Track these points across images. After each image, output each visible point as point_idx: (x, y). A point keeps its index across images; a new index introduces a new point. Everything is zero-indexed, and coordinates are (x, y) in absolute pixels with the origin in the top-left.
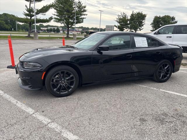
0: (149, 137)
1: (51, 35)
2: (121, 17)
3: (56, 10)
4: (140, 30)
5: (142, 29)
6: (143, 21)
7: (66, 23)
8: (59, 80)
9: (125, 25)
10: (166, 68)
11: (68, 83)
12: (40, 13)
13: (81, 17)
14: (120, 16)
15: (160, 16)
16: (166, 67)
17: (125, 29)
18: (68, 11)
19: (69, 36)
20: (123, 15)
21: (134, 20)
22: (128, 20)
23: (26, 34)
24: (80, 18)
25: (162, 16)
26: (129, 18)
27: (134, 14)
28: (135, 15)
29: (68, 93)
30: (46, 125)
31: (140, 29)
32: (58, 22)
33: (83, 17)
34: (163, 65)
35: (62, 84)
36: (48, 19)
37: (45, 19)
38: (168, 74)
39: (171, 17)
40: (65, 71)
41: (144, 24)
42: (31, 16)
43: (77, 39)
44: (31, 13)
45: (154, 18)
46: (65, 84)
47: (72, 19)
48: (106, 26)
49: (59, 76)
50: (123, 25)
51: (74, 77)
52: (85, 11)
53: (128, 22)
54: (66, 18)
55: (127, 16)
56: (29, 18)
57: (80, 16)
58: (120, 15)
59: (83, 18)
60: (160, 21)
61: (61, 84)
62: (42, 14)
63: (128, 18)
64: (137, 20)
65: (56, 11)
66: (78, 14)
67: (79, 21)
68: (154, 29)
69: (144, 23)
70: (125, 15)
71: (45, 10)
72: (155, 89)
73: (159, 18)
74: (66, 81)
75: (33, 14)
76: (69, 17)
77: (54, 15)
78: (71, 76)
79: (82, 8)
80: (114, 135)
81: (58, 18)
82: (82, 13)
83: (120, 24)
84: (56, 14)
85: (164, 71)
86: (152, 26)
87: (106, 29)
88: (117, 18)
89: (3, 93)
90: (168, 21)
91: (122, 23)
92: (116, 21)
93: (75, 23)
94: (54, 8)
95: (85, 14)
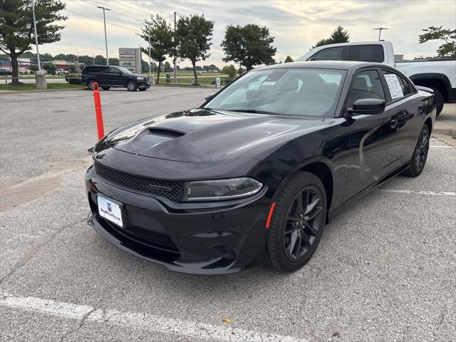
2: (154, 28)
4: (204, 59)
5: (207, 57)
6: (207, 38)
9: (165, 47)
13: (48, 25)
14: (149, 24)
15: (238, 26)
17: (166, 56)
20: (157, 21)
21: (188, 34)
22: (173, 34)
24: (46, 27)
25: (242, 26)
26: (174, 29)
27: (185, 19)
28: (187, 22)
31: (203, 55)
33: (55, 23)
39: (260, 29)
40: (309, 189)
41: (211, 44)
43: (48, 88)
45: (226, 30)
46: (304, 227)
47: (22, 31)
48: (121, 50)
50: (160, 47)
52: (60, 7)
53: (173, 40)
54: (4, 27)
55: (167, 25)
57: (48, 22)
58: (150, 21)
59: (57, 28)
60: (240, 38)
63: (172, 30)
64: (193, 33)
67: (44, 39)
68: (230, 56)
69: (211, 41)
70: (162, 21)
73: (238, 30)
74: (305, 218)
76: (10, 22)
82: (53, 13)
83: (155, 46)
86: (224, 49)
87: (121, 57)
88: (144, 28)
89: (91, 309)
90: (258, 38)
91: (158, 43)
92: (142, 36)
93: (35, 43)
95: (61, 15)
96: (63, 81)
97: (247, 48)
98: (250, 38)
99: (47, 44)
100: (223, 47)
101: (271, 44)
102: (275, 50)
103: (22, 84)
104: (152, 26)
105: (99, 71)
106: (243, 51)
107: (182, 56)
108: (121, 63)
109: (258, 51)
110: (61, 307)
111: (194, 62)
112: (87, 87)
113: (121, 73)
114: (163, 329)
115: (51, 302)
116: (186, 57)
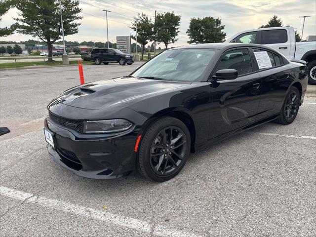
1: (18, 59)
2: (140, 22)
3: (22, 10)
4: (173, 42)
5: (176, 41)
6: (176, 27)
7: (43, 35)
8: (161, 147)
9: (147, 35)
10: (293, 100)
13: (71, 23)
14: (137, 20)
15: (199, 19)
16: (293, 97)
17: (148, 41)
19: (53, 59)
20: (141, 17)
21: (162, 25)
22: (152, 26)
24: (70, 25)
25: (202, 18)
26: (153, 21)
27: (161, 15)
28: (162, 17)
29: (175, 170)
31: (172, 40)
32: (27, 33)
33: (75, 22)
34: (291, 95)
35: (166, 155)
36: (9, 27)
38: (295, 109)
39: (214, 20)
40: (172, 128)
41: (179, 32)
43: (70, 64)
45: (190, 22)
46: (170, 153)
47: (54, 28)
48: (118, 38)
50: (144, 35)
51: (185, 138)
52: (78, 11)
53: (153, 30)
54: (43, 25)
55: (149, 19)
57: (71, 21)
58: (138, 18)
59: (76, 25)
60: (199, 27)
61: (164, 156)
63: (152, 23)
64: (166, 25)
65: (21, 12)
66: (66, 18)
67: (68, 32)
68: (193, 39)
69: (179, 30)
70: (145, 17)
72: (292, 136)
73: (198, 21)
76: (47, 22)
77: (18, 20)
78: (180, 136)
79: (73, 5)
81: (26, 24)
82: (74, 15)
83: (140, 34)
84: (21, 17)
85: (291, 104)
86: (189, 35)
87: (118, 42)
88: (134, 23)
89: (32, 195)
90: (212, 26)
91: (143, 32)
92: (132, 28)
93: (62, 35)
94: (17, 7)
95: (79, 16)
96: (80, 59)
97: (206, 34)
98: (207, 27)
99: (70, 35)
101: (222, 31)
102: (225, 35)
103: (54, 61)
104: (139, 21)
105: (102, 52)
106: (202, 36)
107: (159, 41)
108: (118, 46)
109: (213, 36)
110: (17, 193)
111: (166, 44)
113: (115, 53)
114: (66, 209)
115: (13, 190)
116: (161, 41)
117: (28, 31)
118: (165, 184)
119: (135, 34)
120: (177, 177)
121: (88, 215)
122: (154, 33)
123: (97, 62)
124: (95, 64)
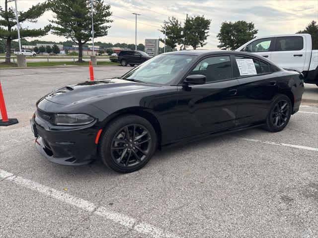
0: (312, 227)
1: (50, 58)
2: (170, 25)
3: (56, 12)
4: (202, 46)
5: (204, 44)
6: (206, 31)
7: (75, 36)
8: (124, 142)
9: (176, 38)
10: (283, 107)
11: (138, 145)
12: (27, 20)
13: (101, 26)
14: (167, 23)
15: (230, 23)
16: (283, 105)
17: (177, 44)
18: (78, 15)
19: (83, 60)
20: (171, 20)
21: (192, 29)
22: (181, 29)
23: (3, 58)
24: (100, 27)
25: (233, 22)
26: (183, 26)
27: (191, 19)
28: (192, 21)
29: (139, 164)
30: (131, 230)
31: (201, 44)
32: (60, 35)
33: (105, 24)
34: (279, 104)
35: (129, 150)
36: (43, 28)
37: (37, 28)
38: (286, 117)
39: (247, 24)
40: (135, 125)
41: (208, 35)
42: (10, 25)
43: (97, 64)
44: (10, 20)
45: (221, 26)
46: (134, 148)
47: (86, 30)
48: (146, 40)
49: (123, 135)
50: (173, 38)
51: (149, 135)
52: (109, 14)
53: (182, 33)
54: (75, 27)
55: (179, 23)
56: (6, 28)
57: (102, 24)
58: (168, 21)
59: (106, 27)
60: (231, 31)
61: (127, 150)
62: (30, 20)
63: (181, 26)
64: (196, 28)
65: (55, 14)
66: (97, 21)
67: (99, 34)
68: (223, 44)
69: (208, 34)
70: (175, 21)
71: (35, 13)
72: (273, 143)
73: (230, 25)
74: (135, 143)
75: (14, 21)
76: (80, 25)
77: (53, 22)
78: (144, 133)
79: (104, 9)
80: (258, 233)
81: (60, 26)
82: (104, 18)
83: (170, 37)
84: (56, 20)
85: (280, 112)
87: (146, 45)
88: (163, 26)
89: (13, 175)
90: (245, 31)
91: (172, 35)
92: (161, 31)
93: (92, 37)
94: (52, 10)
95: (110, 20)
96: (108, 60)
97: (237, 39)
98: (239, 31)
99: (100, 37)
100: (218, 38)
101: (255, 35)
103: (84, 61)
105: (129, 54)
106: (233, 41)
107: (187, 44)
108: (146, 49)
110: (1, 172)
112: (120, 64)
113: (141, 55)
114: (33, 188)
116: (190, 45)
117: (61, 32)
118: (127, 175)
119: (164, 37)
120: (141, 171)
121: (49, 194)
122: (183, 36)
123: (124, 63)
124: (122, 65)
